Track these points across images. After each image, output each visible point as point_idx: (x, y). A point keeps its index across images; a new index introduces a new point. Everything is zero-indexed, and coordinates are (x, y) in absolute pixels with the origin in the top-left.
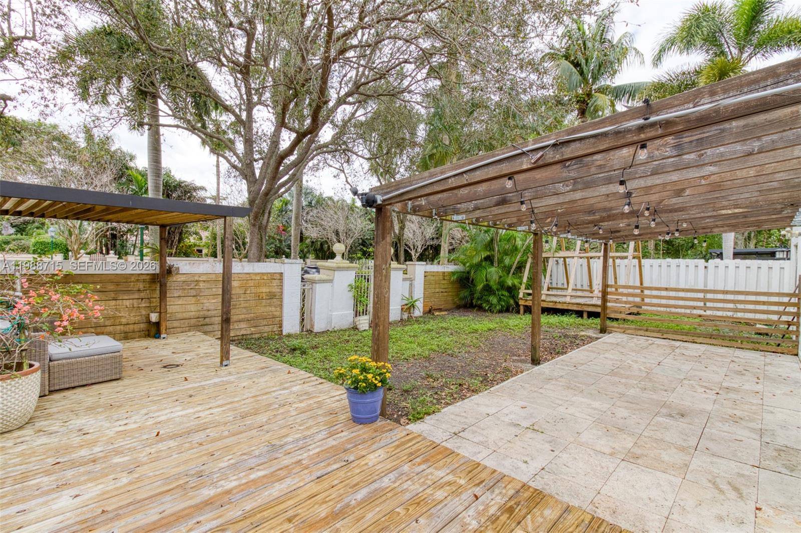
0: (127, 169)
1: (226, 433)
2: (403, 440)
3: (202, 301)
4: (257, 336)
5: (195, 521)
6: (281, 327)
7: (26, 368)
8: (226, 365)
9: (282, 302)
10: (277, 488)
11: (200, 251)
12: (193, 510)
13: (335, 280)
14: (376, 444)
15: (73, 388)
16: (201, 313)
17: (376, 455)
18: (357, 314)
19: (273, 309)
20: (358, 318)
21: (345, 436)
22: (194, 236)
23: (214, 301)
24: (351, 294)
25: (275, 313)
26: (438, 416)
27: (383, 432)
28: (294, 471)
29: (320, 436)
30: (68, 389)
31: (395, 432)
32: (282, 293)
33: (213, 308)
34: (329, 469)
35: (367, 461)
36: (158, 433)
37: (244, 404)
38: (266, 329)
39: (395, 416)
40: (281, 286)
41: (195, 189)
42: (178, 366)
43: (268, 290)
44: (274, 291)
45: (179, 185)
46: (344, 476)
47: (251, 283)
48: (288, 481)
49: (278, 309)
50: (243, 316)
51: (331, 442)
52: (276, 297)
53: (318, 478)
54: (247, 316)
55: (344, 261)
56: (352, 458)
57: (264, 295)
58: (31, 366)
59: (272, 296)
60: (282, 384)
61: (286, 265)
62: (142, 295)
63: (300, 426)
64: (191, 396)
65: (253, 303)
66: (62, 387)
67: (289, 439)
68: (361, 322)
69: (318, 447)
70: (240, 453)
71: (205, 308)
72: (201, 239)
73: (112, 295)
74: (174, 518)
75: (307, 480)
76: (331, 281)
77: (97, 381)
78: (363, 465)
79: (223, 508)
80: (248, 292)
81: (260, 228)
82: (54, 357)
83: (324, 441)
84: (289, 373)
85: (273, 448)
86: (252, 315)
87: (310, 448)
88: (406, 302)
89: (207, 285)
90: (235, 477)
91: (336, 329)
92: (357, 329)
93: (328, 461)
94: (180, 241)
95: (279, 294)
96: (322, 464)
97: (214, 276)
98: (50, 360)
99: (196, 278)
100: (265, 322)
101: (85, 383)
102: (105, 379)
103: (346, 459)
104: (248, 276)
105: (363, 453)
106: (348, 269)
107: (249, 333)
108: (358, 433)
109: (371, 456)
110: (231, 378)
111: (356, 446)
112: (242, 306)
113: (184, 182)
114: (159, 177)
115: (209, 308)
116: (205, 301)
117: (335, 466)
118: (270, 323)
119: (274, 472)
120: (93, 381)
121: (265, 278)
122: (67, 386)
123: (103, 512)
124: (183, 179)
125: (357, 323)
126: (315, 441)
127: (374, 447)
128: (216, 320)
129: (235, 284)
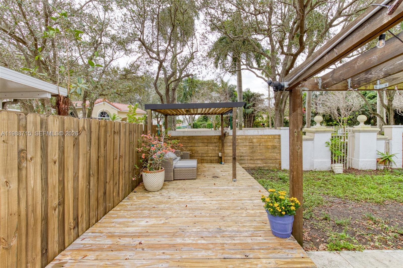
0: (234, 92)
1: (208, 215)
2: (295, 260)
3: (240, 148)
4: (267, 168)
5: (163, 252)
6: (280, 165)
7: (160, 170)
8: (235, 181)
9: (280, 151)
10: (202, 253)
11: (264, 124)
12: (167, 246)
13: (315, 140)
14: (273, 254)
15: (181, 180)
16: (240, 154)
17: (268, 262)
18: (333, 162)
19: (275, 154)
20: (334, 165)
21: (259, 240)
22: (260, 117)
23: (245, 149)
24: (328, 148)
25: (276, 157)
26: (357, 254)
27: (285, 248)
28: (217, 248)
29: (246, 234)
30: (179, 180)
31: (294, 251)
32: (280, 146)
33: (244, 152)
34: (234, 256)
35: (258, 263)
36: (187, 206)
37: (226, 203)
38: (272, 165)
39: (318, 240)
40: (280, 142)
41: (259, 96)
42: (218, 177)
43: (272, 144)
44: (275, 144)
45: (253, 95)
46: (237, 265)
48: (210, 253)
49: (278, 155)
50: (259, 157)
51: (249, 240)
52: (277, 148)
53: (224, 258)
54: (261, 157)
55: (322, 127)
56: (251, 256)
57: (270, 147)
58: (162, 169)
59: (274, 147)
60: (252, 197)
61: (282, 130)
62: (216, 144)
63: (241, 223)
64: (211, 192)
65: (264, 151)
66: (178, 178)
67: (230, 229)
68: (336, 168)
69: (240, 240)
70: (205, 227)
71: (241, 152)
72: (263, 119)
73: (206, 144)
74: (160, 246)
75: (218, 257)
76: (312, 140)
77: (188, 178)
78: (254, 264)
79: (176, 251)
80: (261, 145)
81: (280, 111)
82: (176, 167)
83: (246, 238)
84: (260, 191)
85: (219, 230)
86: (264, 157)
87: (236, 238)
88: (382, 157)
89: (241, 141)
90: (193, 238)
91: (317, 170)
92: (333, 172)
93: (236, 251)
94: (254, 120)
95: (278, 146)
96: (233, 251)
98: (175, 168)
100: (271, 161)
101: (184, 178)
102: (190, 178)
103: (247, 255)
104: (261, 136)
105: (261, 256)
106: (324, 132)
107: (262, 166)
108: (268, 241)
109: (264, 261)
110: (232, 188)
111: (261, 249)
112: (258, 152)
113: (255, 93)
114: (241, 93)
115: (243, 152)
116: (241, 149)
117: (238, 256)
118: (274, 162)
119: (208, 244)
120: (187, 178)
121: (270, 138)
122: (179, 178)
123: (147, 232)
124: (255, 92)
125: (333, 168)
126: (241, 235)
127: (271, 255)
128: (246, 158)
129: (255, 140)
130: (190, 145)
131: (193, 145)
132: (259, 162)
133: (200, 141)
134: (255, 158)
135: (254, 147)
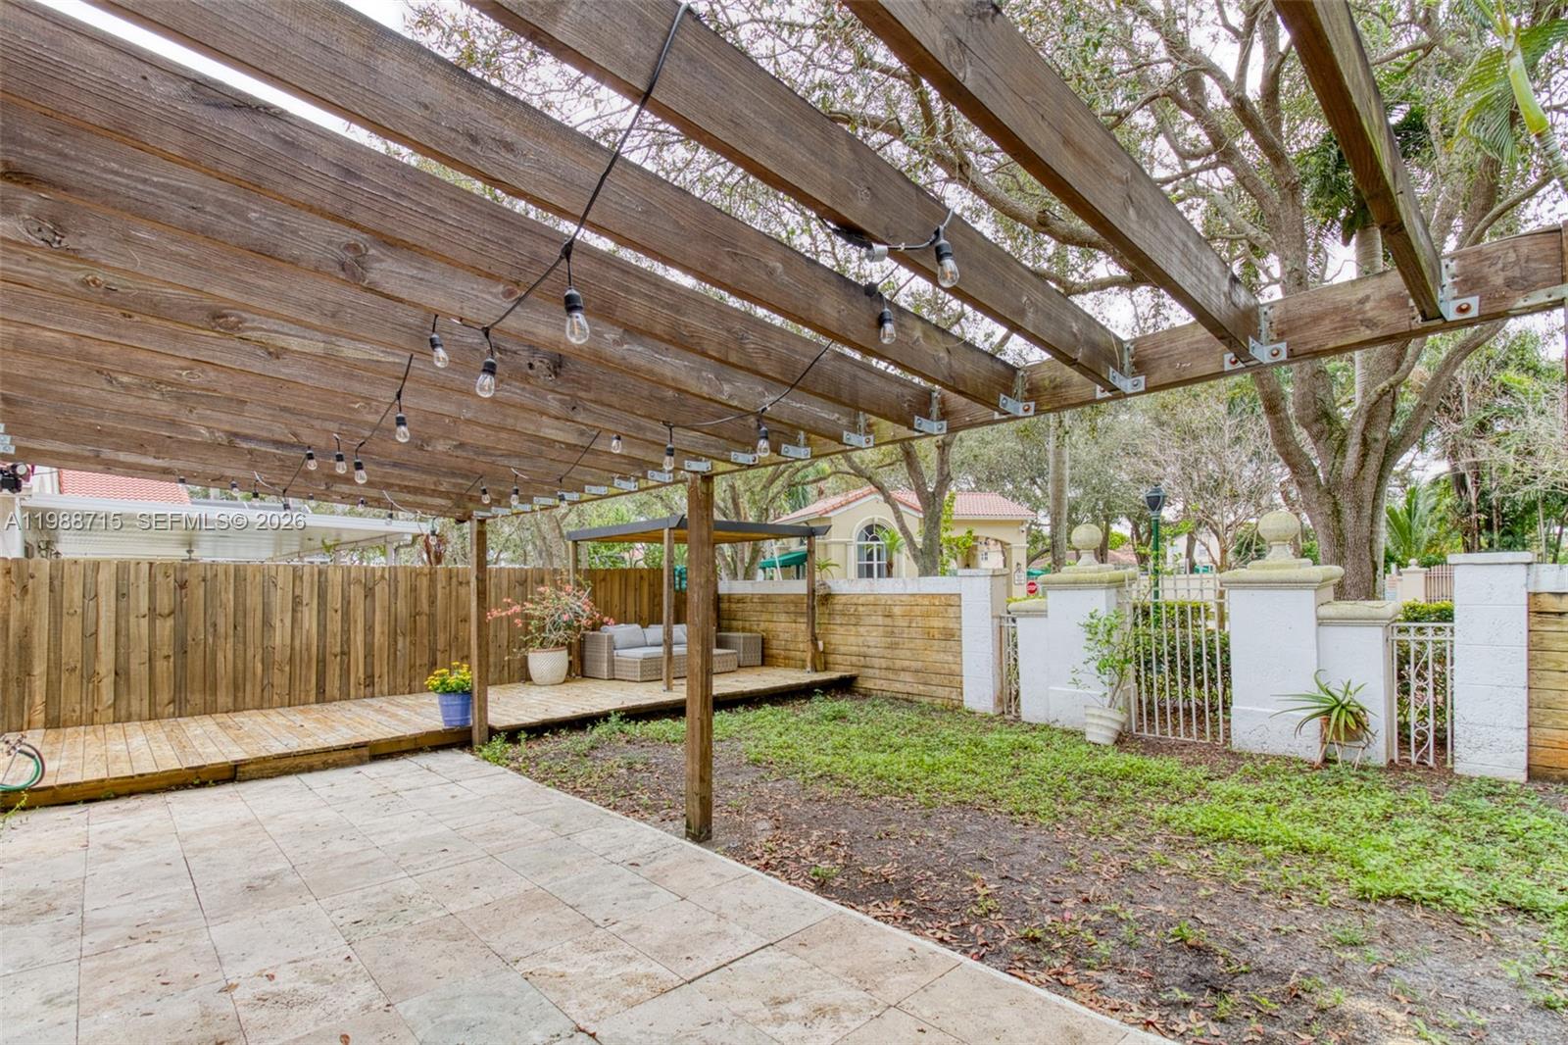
4: (926, 700)
6: (960, 694)
9: (961, 648)
13: (1050, 614)
19: (950, 658)
25: (951, 666)
32: (959, 631)
38: (941, 692)
40: (959, 619)
43: (941, 625)
44: (950, 626)
47: (917, 610)
49: (956, 660)
50: (907, 663)
52: (952, 638)
54: (913, 663)
57: (936, 632)
59: (947, 635)
65: (920, 643)
80: (913, 625)
86: (920, 663)
95: (955, 633)
97: (871, 598)
99: (855, 601)
100: (938, 680)
104: (913, 599)
107: (915, 691)
112: (906, 646)
115: (869, 644)
118: (946, 682)
121: (937, 603)
128: (876, 662)
129: (897, 610)
130: (764, 617)
131: (769, 617)
132: (907, 677)
133: (781, 606)
134: (899, 664)
135: (896, 630)
